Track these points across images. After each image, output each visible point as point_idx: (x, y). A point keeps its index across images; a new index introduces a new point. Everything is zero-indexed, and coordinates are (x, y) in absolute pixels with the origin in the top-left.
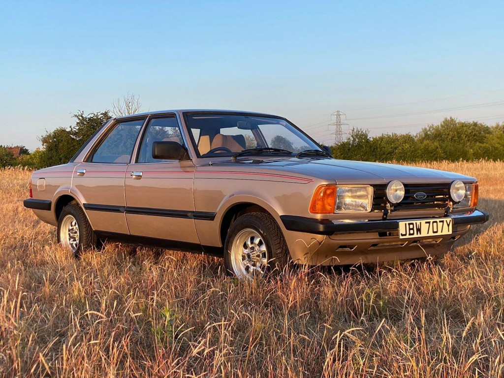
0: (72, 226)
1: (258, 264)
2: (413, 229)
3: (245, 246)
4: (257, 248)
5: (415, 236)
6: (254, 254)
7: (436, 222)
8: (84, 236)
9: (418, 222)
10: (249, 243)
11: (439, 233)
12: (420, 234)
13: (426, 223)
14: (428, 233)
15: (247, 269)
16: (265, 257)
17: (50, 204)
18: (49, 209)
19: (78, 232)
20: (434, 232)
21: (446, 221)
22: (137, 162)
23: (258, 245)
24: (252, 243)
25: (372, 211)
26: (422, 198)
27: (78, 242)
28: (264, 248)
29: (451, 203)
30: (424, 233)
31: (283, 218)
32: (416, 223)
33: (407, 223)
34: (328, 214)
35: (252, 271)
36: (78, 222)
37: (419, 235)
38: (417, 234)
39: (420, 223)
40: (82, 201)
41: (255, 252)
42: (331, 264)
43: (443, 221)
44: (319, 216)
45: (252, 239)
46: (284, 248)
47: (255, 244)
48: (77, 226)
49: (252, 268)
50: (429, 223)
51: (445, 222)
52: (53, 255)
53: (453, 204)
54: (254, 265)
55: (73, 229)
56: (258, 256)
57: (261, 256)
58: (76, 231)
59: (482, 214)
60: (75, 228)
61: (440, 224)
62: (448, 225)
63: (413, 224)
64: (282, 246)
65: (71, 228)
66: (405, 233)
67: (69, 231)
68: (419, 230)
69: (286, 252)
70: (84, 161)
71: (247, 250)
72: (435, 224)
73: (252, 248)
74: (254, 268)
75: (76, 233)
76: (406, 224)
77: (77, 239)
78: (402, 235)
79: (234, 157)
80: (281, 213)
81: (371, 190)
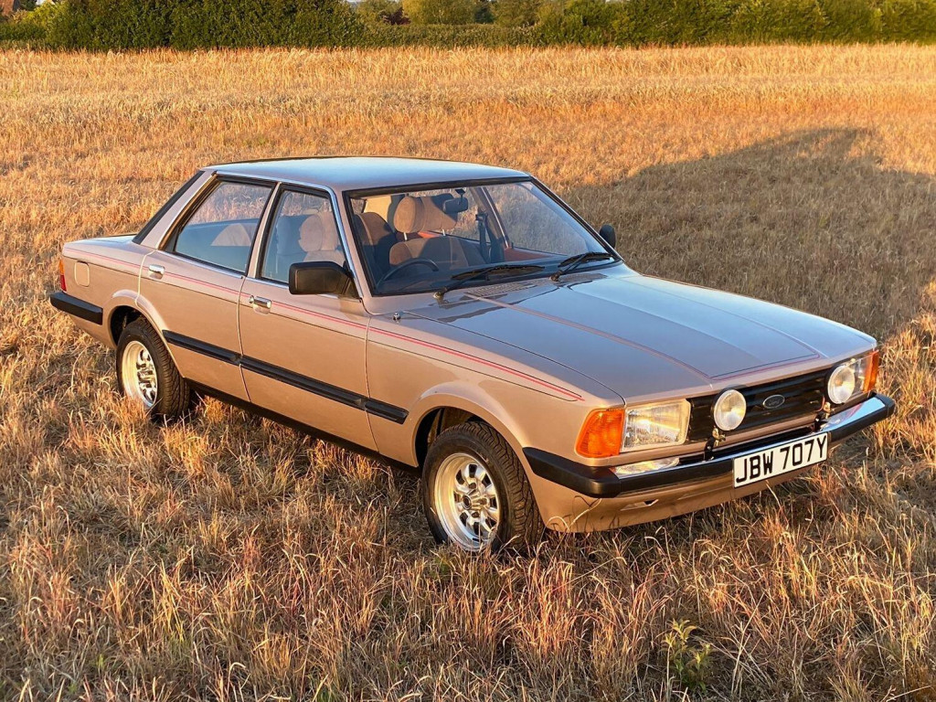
0: (142, 359)
1: (483, 516)
2: (758, 467)
3: (460, 478)
4: (480, 487)
5: (762, 476)
6: (476, 496)
7: (800, 445)
8: (167, 385)
9: (768, 453)
10: (466, 473)
11: (805, 463)
12: (771, 472)
13: (782, 450)
14: (784, 468)
15: (464, 519)
16: (495, 506)
17: (101, 315)
18: (100, 322)
19: (154, 372)
20: (794, 464)
21: (818, 439)
22: (259, 276)
23: (482, 482)
24: (472, 476)
25: (686, 443)
26: (775, 405)
27: (156, 390)
28: (492, 490)
29: (829, 404)
30: (777, 469)
31: (526, 450)
32: (764, 455)
33: (748, 458)
34: (608, 458)
35: (472, 523)
36: (153, 356)
37: (769, 475)
38: (765, 473)
39: (772, 453)
40: (161, 325)
41: (477, 494)
42: (612, 527)
43: (812, 442)
44: (592, 462)
45: (473, 469)
46: (529, 498)
47: (477, 480)
48: (151, 362)
49: (471, 521)
50: (787, 449)
51: (816, 443)
52: (115, 438)
53: (831, 407)
54: (476, 515)
55: (144, 365)
56: (483, 502)
57: (488, 501)
58: (151, 369)
59: (884, 406)
60: (148, 363)
61: (806, 448)
62: (821, 446)
63: (758, 458)
64: (525, 496)
65: (141, 363)
66: (743, 477)
67: (138, 367)
68: (768, 466)
69: (532, 506)
70: (159, 248)
71: (464, 486)
72: (798, 450)
73: (473, 486)
74: (477, 520)
75: (150, 373)
76: (746, 460)
77: (153, 384)
78: (738, 481)
79: (438, 294)
80: (523, 442)
81: (686, 407)
